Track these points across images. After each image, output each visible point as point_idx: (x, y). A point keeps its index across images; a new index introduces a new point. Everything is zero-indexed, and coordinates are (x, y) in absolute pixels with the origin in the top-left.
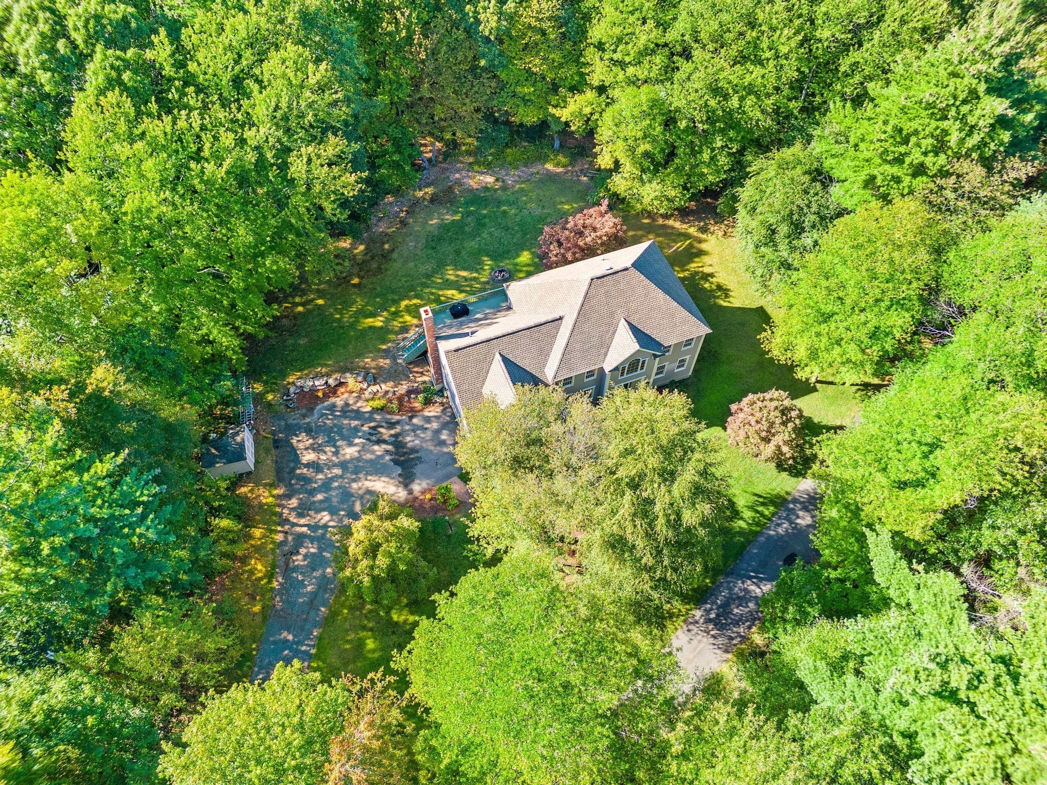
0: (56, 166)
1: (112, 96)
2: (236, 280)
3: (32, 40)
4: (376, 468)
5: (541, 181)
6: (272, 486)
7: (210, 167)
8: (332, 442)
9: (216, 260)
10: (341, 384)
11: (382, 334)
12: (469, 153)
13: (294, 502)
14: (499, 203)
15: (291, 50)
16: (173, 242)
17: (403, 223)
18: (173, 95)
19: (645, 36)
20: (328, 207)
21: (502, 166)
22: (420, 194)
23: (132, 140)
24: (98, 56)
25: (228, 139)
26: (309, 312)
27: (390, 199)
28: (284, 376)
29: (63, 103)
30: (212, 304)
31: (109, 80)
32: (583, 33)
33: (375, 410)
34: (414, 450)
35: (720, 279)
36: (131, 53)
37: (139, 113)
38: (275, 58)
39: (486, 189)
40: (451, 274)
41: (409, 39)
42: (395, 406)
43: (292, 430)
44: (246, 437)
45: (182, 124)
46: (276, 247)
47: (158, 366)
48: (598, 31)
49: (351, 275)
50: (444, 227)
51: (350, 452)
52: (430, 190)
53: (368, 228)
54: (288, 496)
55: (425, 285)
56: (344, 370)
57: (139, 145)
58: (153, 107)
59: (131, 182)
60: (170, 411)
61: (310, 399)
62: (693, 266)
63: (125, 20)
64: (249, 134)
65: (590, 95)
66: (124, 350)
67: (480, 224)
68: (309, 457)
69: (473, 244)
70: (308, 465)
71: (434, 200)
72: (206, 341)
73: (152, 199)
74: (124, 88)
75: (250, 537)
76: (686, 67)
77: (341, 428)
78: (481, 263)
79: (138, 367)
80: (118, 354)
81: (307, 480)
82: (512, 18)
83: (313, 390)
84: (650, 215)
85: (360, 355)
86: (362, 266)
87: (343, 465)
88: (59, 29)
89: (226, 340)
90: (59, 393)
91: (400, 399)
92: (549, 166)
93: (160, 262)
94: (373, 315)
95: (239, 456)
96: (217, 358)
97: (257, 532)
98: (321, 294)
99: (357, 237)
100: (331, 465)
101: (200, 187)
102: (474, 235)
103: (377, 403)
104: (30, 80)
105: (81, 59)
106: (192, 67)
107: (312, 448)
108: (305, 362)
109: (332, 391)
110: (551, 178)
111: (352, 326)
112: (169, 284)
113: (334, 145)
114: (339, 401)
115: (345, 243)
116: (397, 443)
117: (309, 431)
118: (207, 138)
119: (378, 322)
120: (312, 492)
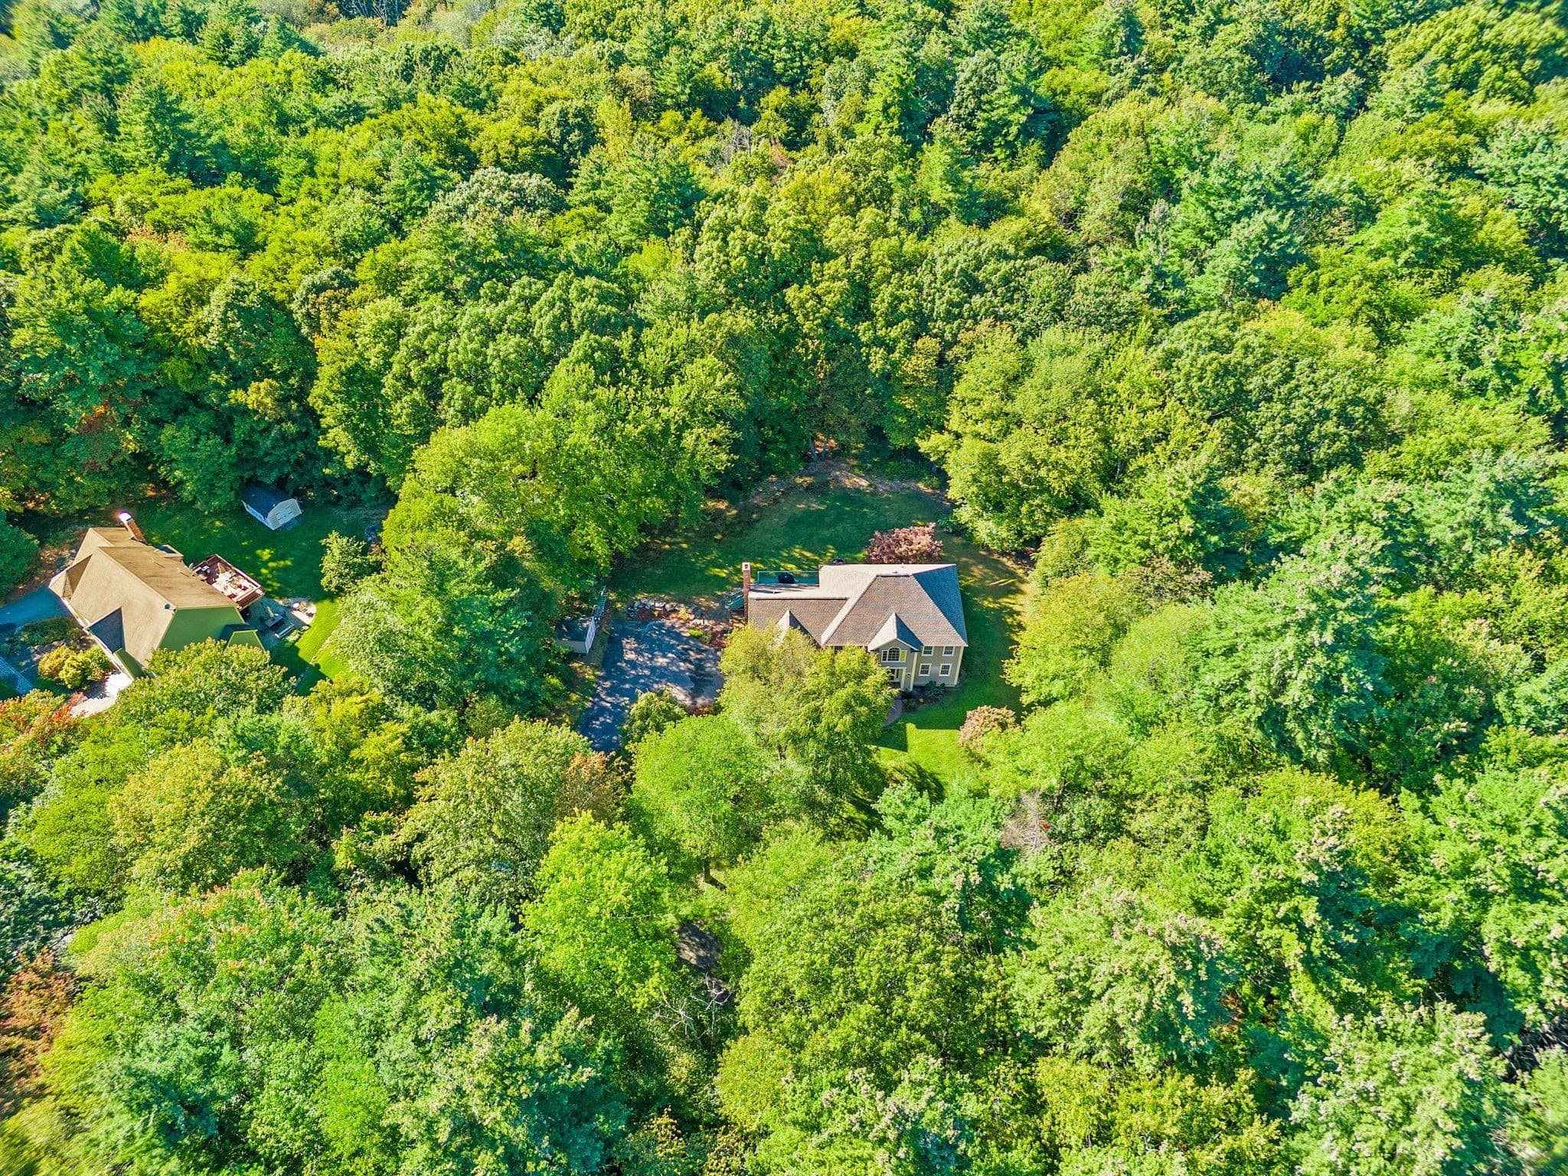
0: (532, 400)
1: (584, 366)
2: (622, 508)
3: (548, 319)
4: (677, 679)
5: (909, 496)
6: (596, 668)
7: (629, 427)
8: (651, 651)
9: (614, 490)
10: (675, 611)
11: (722, 583)
12: (856, 457)
13: (608, 684)
14: (864, 505)
15: (711, 360)
16: (588, 471)
17: (776, 501)
18: (622, 373)
19: (990, 403)
20: (703, 474)
21: (879, 475)
22: (799, 480)
23: (586, 398)
24: (583, 337)
25: (647, 411)
26: (672, 552)
27: (774, 478)
28: (635, 593)
29: (550, 360)
30: (600, 520)
31: (586, 355)
32: (950, 389)
33: (692, 637)
34: (709, 674)
35: (1023, 619)
36: (605, 339)
37: (597, 380)
38: (698, 361)
39: (858, 490)
40: (797, 552)
41: (814, 362)
42: (708, 638)
43: (625, 634)
44: (591, 625)
45: (621, 394)
46: (659, 492)
47: (551, 550)
48: (960, 389)
49: (717, 532)
50: (808, 513)
51: (661, 661)
52: (809, 480)
53: (746, 498)
54: (605, 679)
55: (772, 555)
56: (679, 602)
57: (590, 404)
58: (607, 378)
59: (576, 425)
60: (547, 583)
61: (647, 615)
62: (1004, 601)
63: (608, 317)
64: (663, 411)
65: (946, 437)
66: (534, 532)
67: (839, 518)
68: (631, 656)
69: (826, 533)
70: (628, 662)
71: (810, 488)
72: (587, 547)
73: (586, 439)
74: (594, 364)
75: (568, 698)
76: (1016, 433)
77: (661, 642)
78: (826, 550)
79: (540, 546)
80: (531, 533)
81: (623, 672)
82: (895, 365)
83: (653, 609)
84: (986, 548)
85: (699, 595)
86: (729, 528)
87: (653, 669)
88: (566, 314)
89: (600, 549)
90: (491, 545)
91: (714, 635)
92: (921, 485)
93: (576, 481)
94: (721, 567)
95: (581, 637)
96: (590, 562)
97: (574, 697)
98: (687, 540)
99: (733, 503)
100: (643, 667)
101: (618, 439)
102: (829, 526)
103: (696, 633)
104: (537, 342)
105: (573, 336)
106: (641, 358)
107: (635, 650)
108: (655, 588)
109: (666, 614)
110: (919, 495)
111: (702, 570)
112: (578, 497)
113: (720, 431)
114: (668, 623)
115: (722, 505)
116: (699, 665)
117: (639, 638)
118: (634, 408)
119: (723, 573)
120: (625, 681)
